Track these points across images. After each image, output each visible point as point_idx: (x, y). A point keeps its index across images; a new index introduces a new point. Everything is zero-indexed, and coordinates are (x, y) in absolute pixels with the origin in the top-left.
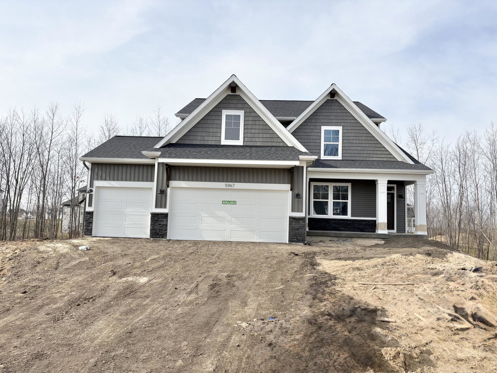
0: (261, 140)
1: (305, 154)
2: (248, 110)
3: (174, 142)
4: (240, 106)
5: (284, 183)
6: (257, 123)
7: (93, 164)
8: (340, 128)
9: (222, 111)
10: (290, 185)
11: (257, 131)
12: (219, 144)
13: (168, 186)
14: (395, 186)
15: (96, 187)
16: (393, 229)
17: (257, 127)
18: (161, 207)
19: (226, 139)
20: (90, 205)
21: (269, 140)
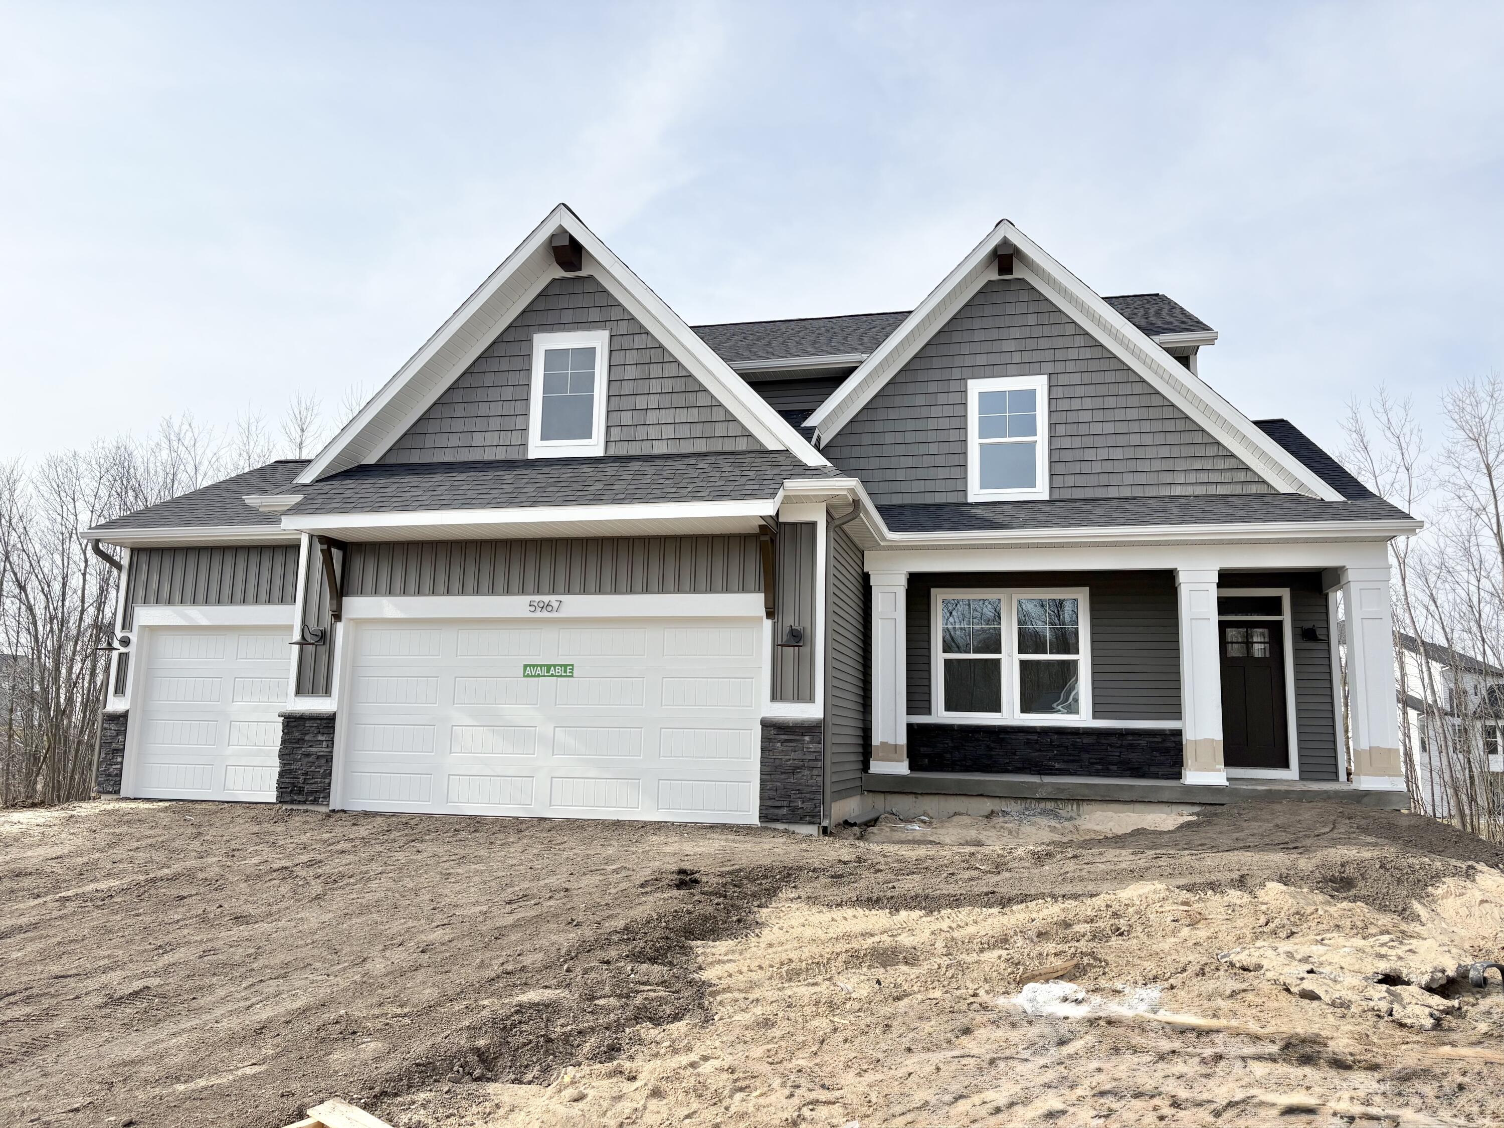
0: (668, 432)
1: (816, 472)
2: (623, 328)
3: (371, 459)
4: (594, 315)
5: (743, 590)
6: (655, 371)
7: (137, 551)
8: (1039, 384)
9: (530, 341)
10: (763, 595)
11: (654, 401)
12: (521, 457)
13: (337, 617)
14: (1285, 594)
15: (143, 628)
16: (1286, 765)
17: (655, 386)
18: (314, 692)
19: (546, 435)
20: (120, 690)
21: (697, 431)
